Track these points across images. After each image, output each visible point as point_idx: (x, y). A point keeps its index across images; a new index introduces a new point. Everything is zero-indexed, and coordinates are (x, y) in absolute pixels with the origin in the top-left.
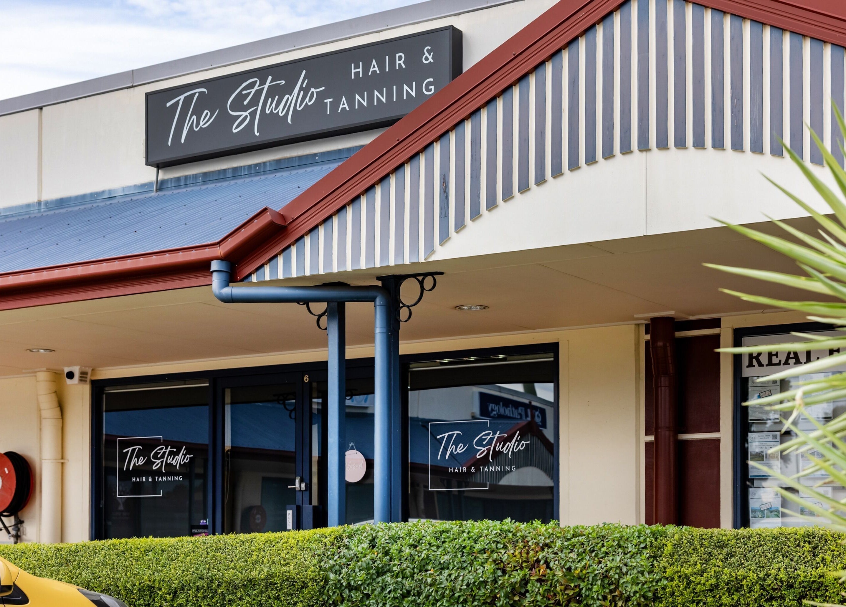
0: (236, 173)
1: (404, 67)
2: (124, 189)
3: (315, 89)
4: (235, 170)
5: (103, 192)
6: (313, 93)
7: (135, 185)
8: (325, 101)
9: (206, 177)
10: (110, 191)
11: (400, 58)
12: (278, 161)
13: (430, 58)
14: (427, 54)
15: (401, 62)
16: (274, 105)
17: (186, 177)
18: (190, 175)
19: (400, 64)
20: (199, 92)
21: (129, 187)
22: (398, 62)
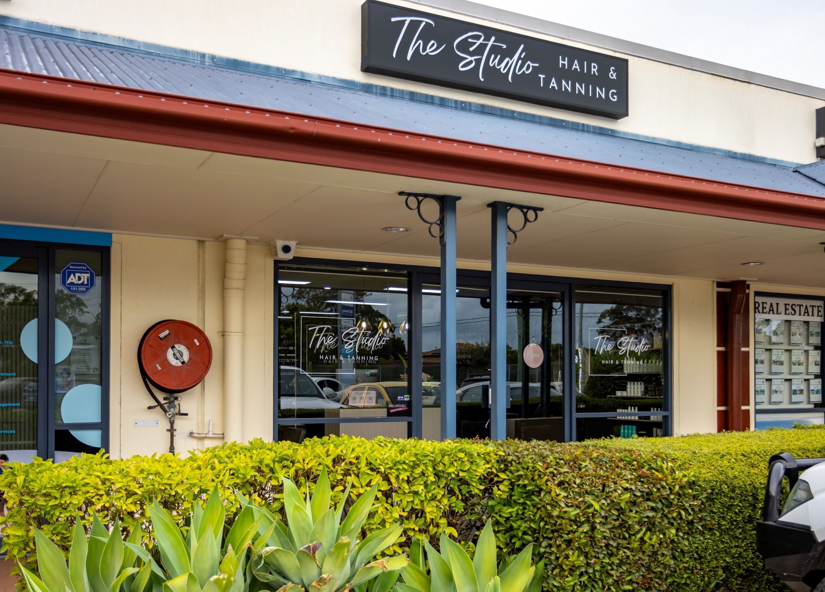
0: (443, 103)
1: (597, 74)
2: (320, 77)
3: (532, 62)
4: (442, 99)
5: (293, 72)
6: (529, 65)
7: (333, 78)
8: (539, 75)
9: (413, 97)
10: (302, 73)
11: (594, 67)
12: (483, 106)
13: (614, 75)
14: (612, 72)
15: (595, 70)
16: (496, 61)
17: (392, 89)
18: (396, 89)
19: (594, 71)
20: (426, 23)
21: (328, 78)
22: (593, 70)
